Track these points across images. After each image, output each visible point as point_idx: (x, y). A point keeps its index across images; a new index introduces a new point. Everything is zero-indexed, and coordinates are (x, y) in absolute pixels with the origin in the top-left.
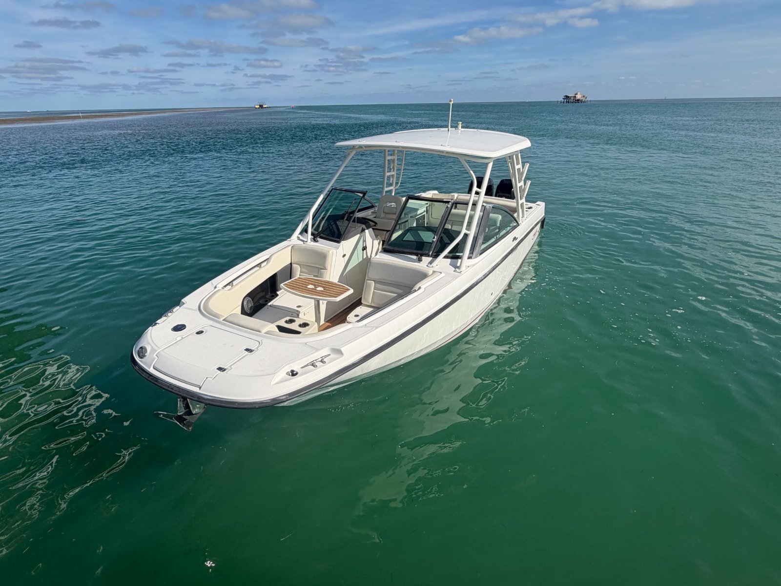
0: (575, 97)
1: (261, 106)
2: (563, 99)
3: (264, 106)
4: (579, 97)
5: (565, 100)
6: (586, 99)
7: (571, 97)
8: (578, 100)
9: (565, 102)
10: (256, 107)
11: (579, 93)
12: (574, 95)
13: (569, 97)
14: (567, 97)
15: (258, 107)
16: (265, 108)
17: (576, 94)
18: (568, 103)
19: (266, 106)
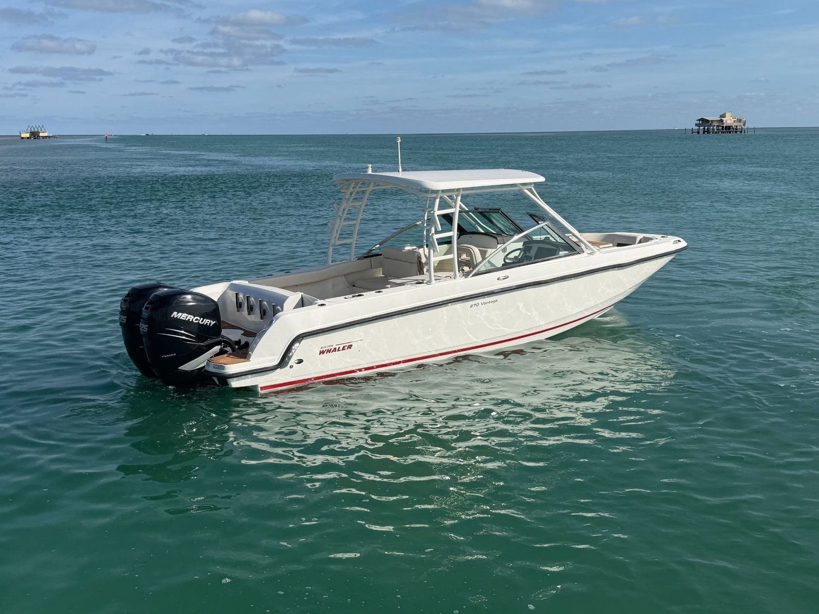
0: (722, 121)
1: (35, 135)
2: (696, 125)
3: (41, 134)
4: (729, 121)
5: (702, 128)
6: (744, 125)
7: (712, 121)
8: (728, 128)
9: (701, 132)
10: (23, 135)
11: (728, 115)
12: (719, 119)
13: (707, 121)
14: (704, 121)
15: (28, 135)
16: (43, 137)
17: (723, 116)
18: (708, 132)
19: (46, 134)
